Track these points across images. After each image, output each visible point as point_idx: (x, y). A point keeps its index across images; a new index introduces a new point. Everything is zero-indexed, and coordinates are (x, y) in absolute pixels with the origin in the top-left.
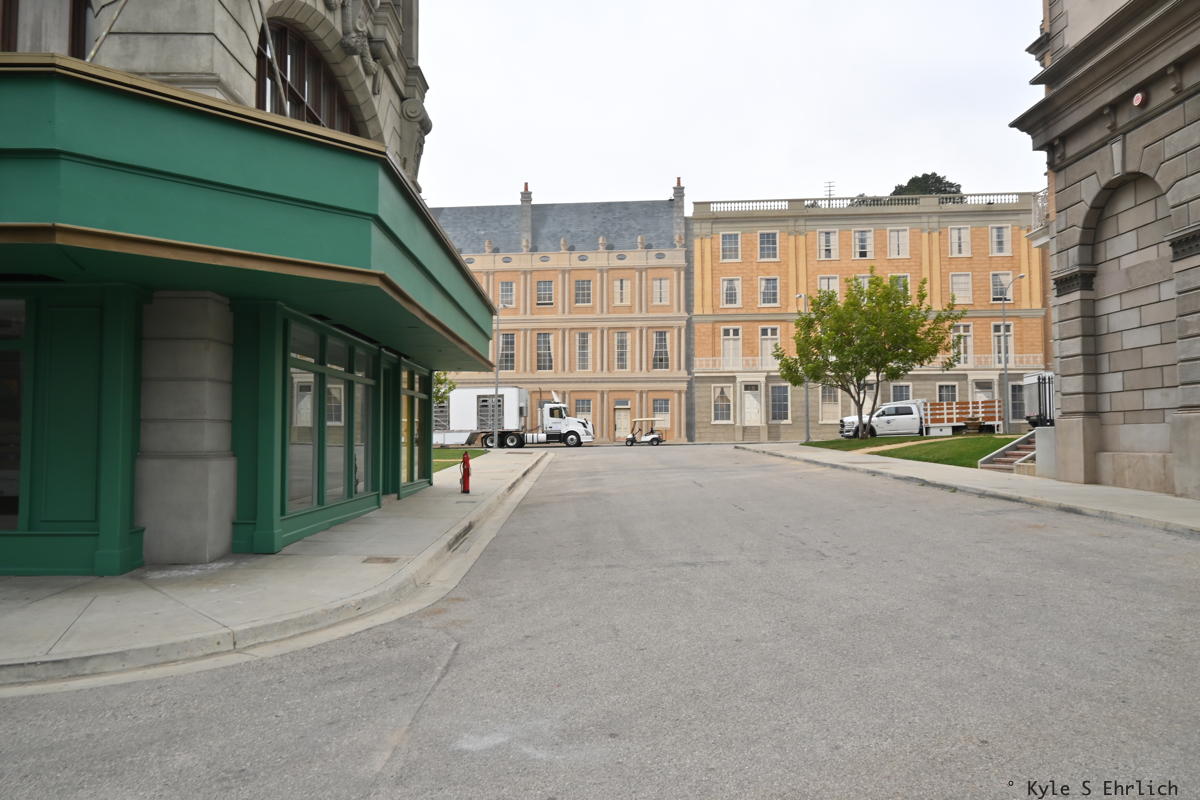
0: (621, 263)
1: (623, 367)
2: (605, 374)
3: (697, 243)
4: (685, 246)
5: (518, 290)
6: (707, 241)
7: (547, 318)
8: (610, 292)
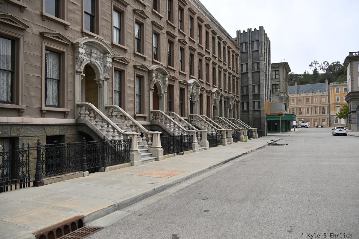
0: (315, 95)
1: (316, 113)
2: (312, 115)
3: (331, 90)
4: (328, 91)
5: (295, 101)
6: (333, 90)
7: (300, 105)
8: (313, 100)
